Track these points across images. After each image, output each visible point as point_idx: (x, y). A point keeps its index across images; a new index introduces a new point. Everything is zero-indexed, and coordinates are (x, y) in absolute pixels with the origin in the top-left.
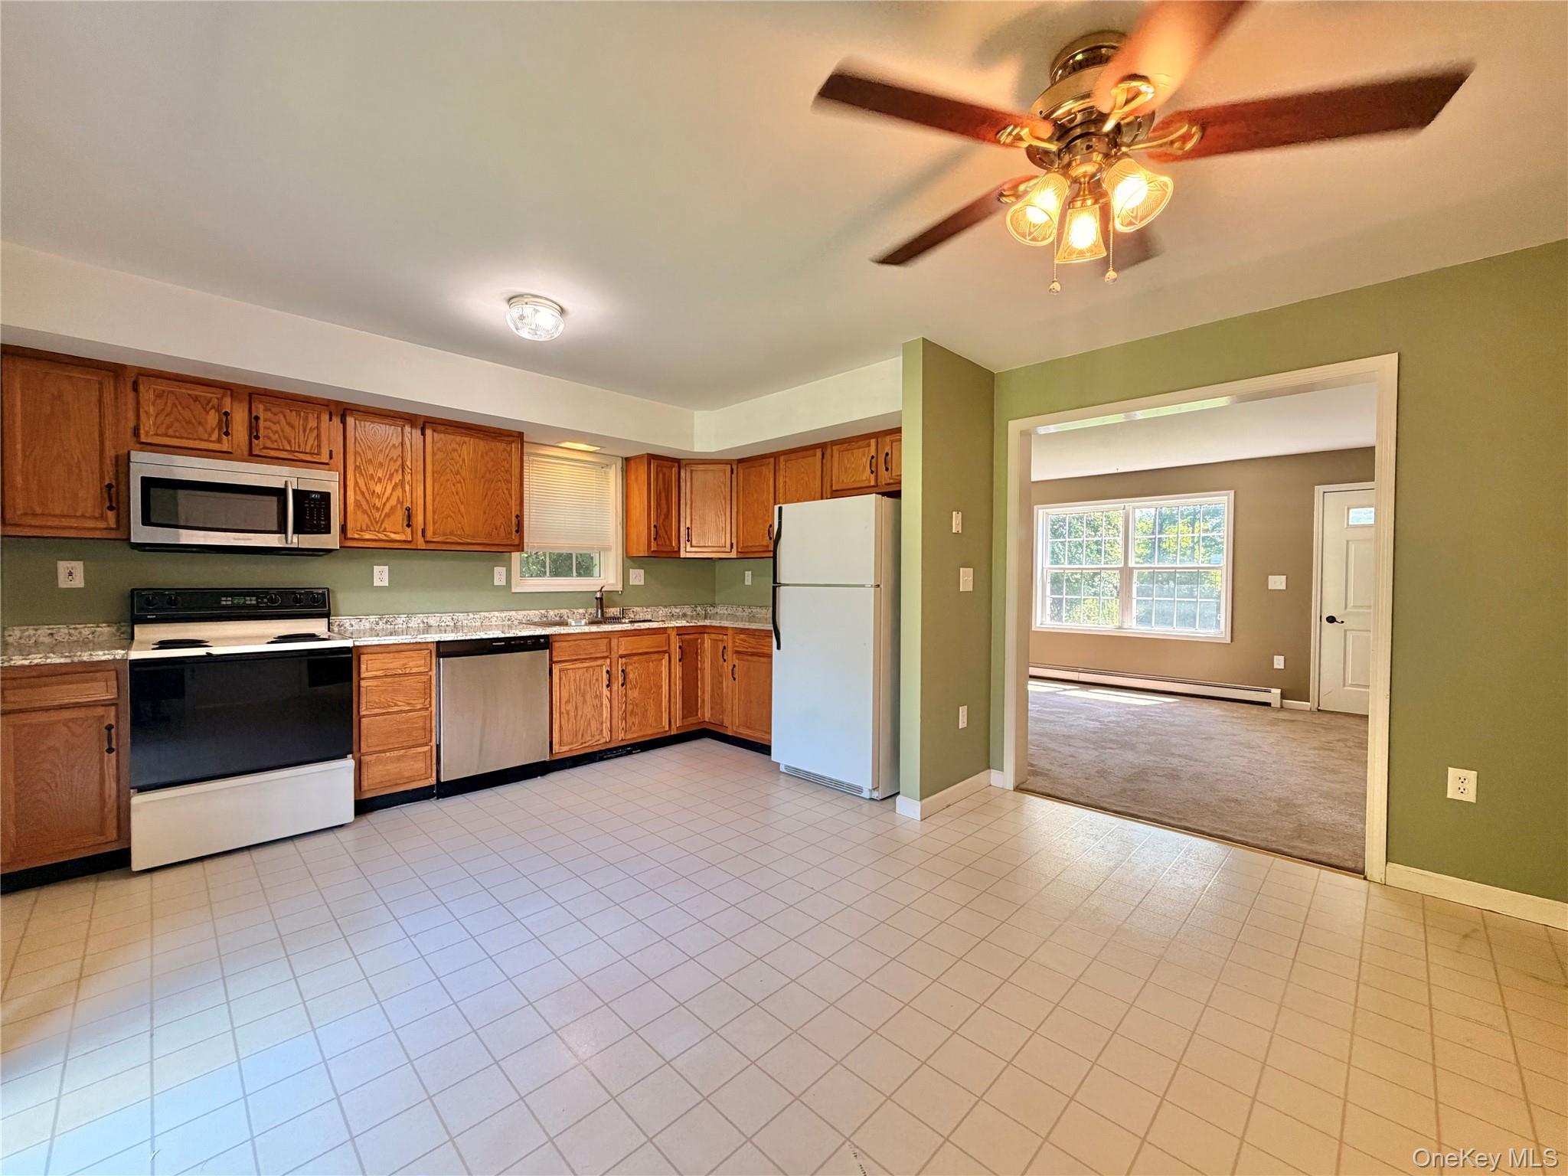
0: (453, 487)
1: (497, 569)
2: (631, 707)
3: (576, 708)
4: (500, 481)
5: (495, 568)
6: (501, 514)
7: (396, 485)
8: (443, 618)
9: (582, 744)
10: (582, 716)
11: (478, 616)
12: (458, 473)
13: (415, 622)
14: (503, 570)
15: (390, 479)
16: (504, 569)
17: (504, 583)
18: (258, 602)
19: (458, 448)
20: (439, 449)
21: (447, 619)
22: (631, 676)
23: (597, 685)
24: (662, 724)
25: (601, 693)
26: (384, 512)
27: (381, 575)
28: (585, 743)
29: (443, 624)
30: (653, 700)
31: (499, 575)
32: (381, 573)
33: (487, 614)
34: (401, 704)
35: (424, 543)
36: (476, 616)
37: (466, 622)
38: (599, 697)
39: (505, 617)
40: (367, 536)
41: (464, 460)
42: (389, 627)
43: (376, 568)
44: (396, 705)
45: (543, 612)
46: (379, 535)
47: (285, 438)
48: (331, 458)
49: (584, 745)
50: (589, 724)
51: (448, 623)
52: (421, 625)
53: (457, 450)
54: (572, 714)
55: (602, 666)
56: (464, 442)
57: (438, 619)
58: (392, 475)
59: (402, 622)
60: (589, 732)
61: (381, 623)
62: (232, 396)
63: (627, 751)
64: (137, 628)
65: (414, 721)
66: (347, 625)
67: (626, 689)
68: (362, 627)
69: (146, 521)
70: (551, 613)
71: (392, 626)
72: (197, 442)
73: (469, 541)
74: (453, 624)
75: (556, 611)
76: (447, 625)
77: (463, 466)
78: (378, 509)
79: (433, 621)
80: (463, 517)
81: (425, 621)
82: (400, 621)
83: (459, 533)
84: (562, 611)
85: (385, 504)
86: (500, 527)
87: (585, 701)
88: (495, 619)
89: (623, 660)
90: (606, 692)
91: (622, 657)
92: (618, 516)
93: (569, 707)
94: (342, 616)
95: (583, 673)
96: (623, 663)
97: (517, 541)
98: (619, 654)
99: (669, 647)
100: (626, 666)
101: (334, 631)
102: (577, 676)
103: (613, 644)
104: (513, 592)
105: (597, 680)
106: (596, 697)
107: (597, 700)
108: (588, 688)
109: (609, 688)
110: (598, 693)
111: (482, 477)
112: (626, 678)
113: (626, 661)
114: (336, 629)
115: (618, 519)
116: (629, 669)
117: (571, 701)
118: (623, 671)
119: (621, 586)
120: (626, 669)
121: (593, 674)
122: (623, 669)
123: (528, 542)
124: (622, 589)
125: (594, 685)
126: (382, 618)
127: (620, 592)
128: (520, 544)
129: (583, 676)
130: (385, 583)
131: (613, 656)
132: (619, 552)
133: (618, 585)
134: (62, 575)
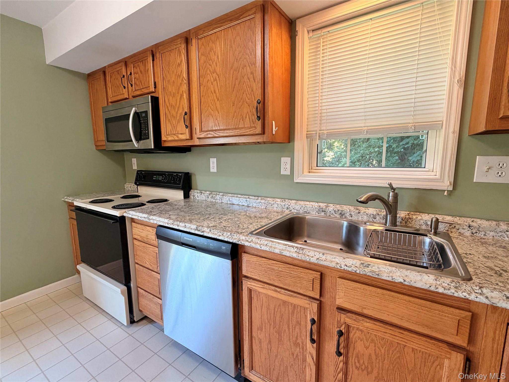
0: (212, 86)
1: (283, 160)
3: (270, 342)
5: (282, 158)
7: (181, 95)
10: (277, 355)
11: (264, 201)
12: (214, 71)
14: (288, 160)
17: (288, 172)
18: (162, 179)
22: (360, 348)
26: (177, 119)
27: (213, 165)
31: (285, 165)
32: (213, 163)
33: (271, 200)
34: (148, 263)
36: (261, 201)
37: (255, 204)
38: (300, 347)
39: (284, 205)
41: (218, 56)
43: (208, 160)
44: (146, 263)
45: (322, 205)
46: (174, 137)
47: (140, 82)
48: (155, 87)
51: (244, 204)
52: (228, 202)
54: (265, 345)
55: (305, 308)
58: (179, 89)
59: (219, 198)
61: (209, 197)
64: (138, 187)
66: (196, 196)
67: (346, 363)
68: (202, 199)
69: (108, 141)
70: (331, 208)
73: (221, 134)
75: (338, 206)
77: (218, 63)
78: (174, 118)
79: (235, 200)
81: (231, 200)
82: (218, 197)
84: (345, 207)
88: (276, 205)
89: (344, 317)
90: (311, 349)
91: (341, 309)
92: (458, 69)
93: (262, 335)
94: (197, 190)
95: (280, 305)
96: (342, 321)
97: (259, 130)
98: (337, 303)
99: (471, 339)
100: (348, 327)
101: (191, 198)
102: (272, 307)
103: (328, 283)
104: (295, 181)
105: (299, 323)
106: (296, 344)
107: (298, 349)
108: (285, 327)
109: (315, 345)
110: (299, 341)
111: (232, 68)
112: (347, 347)
113: (349, 321)
114: (192, 198)
115: (457, 75)
116: (354, 335)
117: (264, 330)
118: (340, 334)
119: (450, 183)
120: (348, 332)
121: (293, 312)
122: (341, 331)
123: (316, 131)
124: (451, 188)
125: (295, 327)
126: (211, 194)
127: (446, 191)
128: (263, 133)
129: (279, 310)
130: (215, 170)
131: (326, 300)
132: (451, 130)
133: (443, 182)
134: (133, 164)
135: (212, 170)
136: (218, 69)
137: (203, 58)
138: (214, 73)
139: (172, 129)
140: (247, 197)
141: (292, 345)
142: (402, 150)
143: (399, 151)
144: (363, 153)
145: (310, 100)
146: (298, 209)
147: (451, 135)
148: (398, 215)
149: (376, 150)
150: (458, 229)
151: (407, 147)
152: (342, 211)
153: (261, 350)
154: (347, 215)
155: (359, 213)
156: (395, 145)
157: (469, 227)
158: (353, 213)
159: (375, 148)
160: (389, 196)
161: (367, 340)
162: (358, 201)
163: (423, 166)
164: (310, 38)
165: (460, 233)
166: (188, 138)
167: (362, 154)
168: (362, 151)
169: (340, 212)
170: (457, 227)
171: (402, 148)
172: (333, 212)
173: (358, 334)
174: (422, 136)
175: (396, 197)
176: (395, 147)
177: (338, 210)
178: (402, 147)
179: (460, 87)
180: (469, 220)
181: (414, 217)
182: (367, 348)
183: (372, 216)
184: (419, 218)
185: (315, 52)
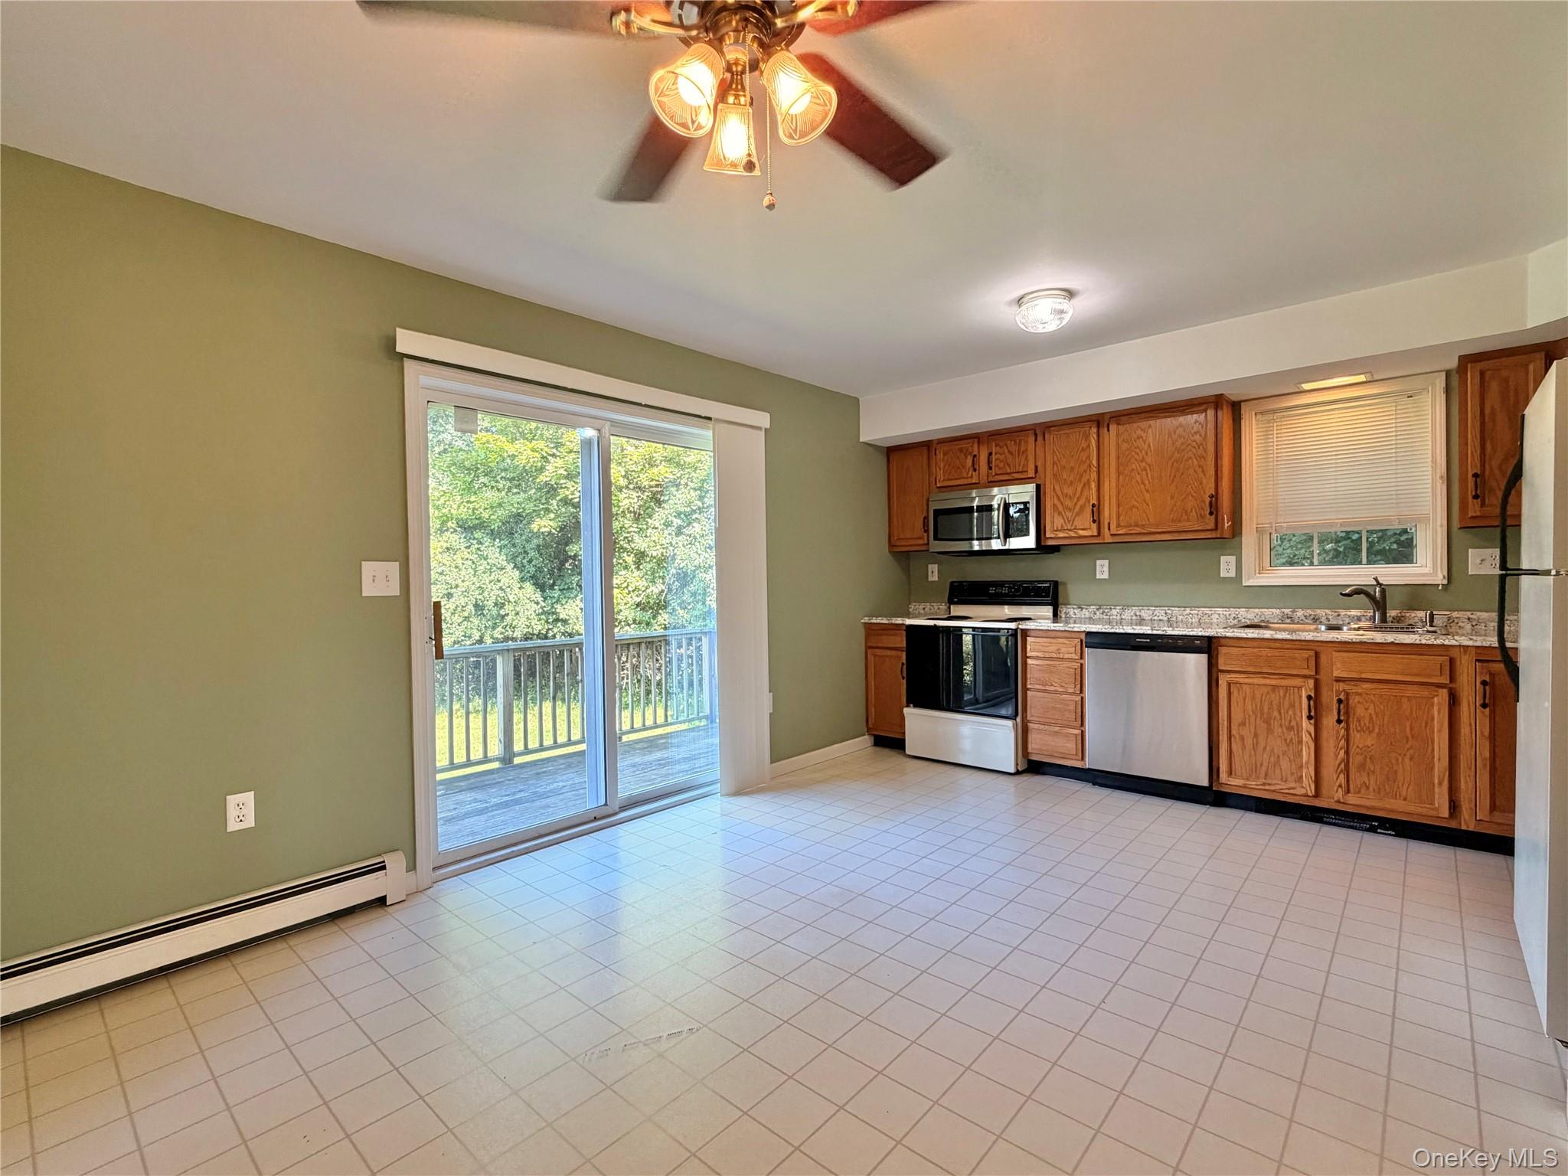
0: (1138, 476)
1: (1223, 559)
2: (1359, 758)
3: (1256, 735)
4: (1191, 458)
5: (1221, 557)
6: (1192, 496)
7: (1085, 485)
8: (1156, 613)
9: (1264, 784)
10: (1265, 748)
11: (1196, 612)
12: (1143, 460)
13: (1128, 614)
14: (1232, 559)
15: (1080, 480)
16: (1234, 558)
17: (1232, 574)
18: (1009, 592)
19: (1142, 435)
20: (1123, 440)
21: (1160, 613)
22: (1360, 711)
23: (1290, 713)
24: (1432, 804)
25: (1299, 726)
26: (1075, 511)
27: (1102, 569)
28: (1269, 784)
29: (1156, 618)
30: (1411, 759)
31: (1227, 565)
32: (1103, 566)
33: (1206, 610)
34: (1056, 685)
35: (1110, 537)
36: (1192, 612)
37: (1181, 617)
38: (1295, 728)
39: (1230, 615)
40: (1061, 535)
41: (1149, 446)
42: (1105, 617)
43: (1098, 562)
44: (1052, 685)
45: (1286, 611)
46: (1070, 533)
47: (1008, 464)
48: (1036, 471)
49: (1267, 787)
50: (1277, 763)
51: (1161, 618)
52: (1134, 618)
53: (1142, 437)
54: (1249, 741)
55: (1300, 688)
56: (1150, 426)
57: (1151, 613)
58: (1081, 476)
59: (1116, 613)
60: (1278, 771)
61: (1098, 613)
62: (979, 442)
63: (1371, 825)
64: (952, 607)
65: (1066, 702)
66: (1071, 613)
67: (1347, 729)
68: (1083, 616)
69: (936, 538)
71: (1108, 617)
72: (962, 480)
73: (1153, 530)
74: (1166, 619)
76: (1160, 620)
77: (1149, 452)
78: (1070, 510)
79: (1146, 614)
80: (1147, 504)
81: (1139, 613)
82: (1114, 612)
83: (1144, 523)
84: (1318, 611)
85: (1075, 504)
86: (1192, 511)
87: (1270, 731)
89: (1342, 686)
90: (1307, 726)
91: (1338, 680)
92: (1439, 466)
93: (1245, 732)
94: (1069, 604)
95: (1268, 693)
96: (1341, 689)
97: (1211, 525)
98: (1334, 675)
99: (1452, 679)
100: (1347, 694)
101: (1061, 617)
102: (1258, 696)
103: (1323, 659)
104: (1244, 585)
105: (1292, 706)
106: (1290, 728)
107: (1292, 733)
108: (1276, 713)
109: (1312, 721)
110: (1293, 723)
111: (1170, 458)
112: (1347, 713)
113: (1347, 687)
114: (1063, 616)
115: (1438, 471)
116: (1354, 701)
117: (1247, 725)
118: (1340, 701)
119: (1444, 577)
120: (1348, 699)
121: (1285, 696)
122: (1340, 699)
123: (1271, 523)
124: (1445, 582)
125: (1287, 712)
126: (1100, 608)
127: (1441, 586)
128: (1216, 529)
129: (1268, 697)
130: (1106, 576)
131: (1322, 677)
132: (1439, 523)
133: (1436, 576)
134: (930, 573)
135: (1098, 576)
136: (1149, 460)
137: (1125, 446)
138: (1142, 462)
139: (1065, 523)
140: (1166, 608)
141: (1285, 730)
142: (1395, 546)
143: (1387, 548)
144: (1291, 556)
145: (1260, 488)
146: (1252, 618)
147: (1439, 530)
148: (1388, 615)
149: (1329, 547)
150: (1457, 623)
151: (1407, 539)
152: (1315, 615)
153: (1244, 747)
154: (1323, 619)
155: (1339, 615)
156: (1375, 536)
157: (1469, 619)
158: (1330, 617)
159: (1326, 542)
160: (1375, 592)
161: (1367, 702)
162: (1342, 594)
163: (1415, 561)
164: (1257, 421)
165: (1460, 627)
166: (1096, 534)
167: (1289, 556)
168: (1288, 551)
169: (1312, 617)
170: (1456, 621)
171: (1395, 542)
172: (1303, 618)
173: (1357, 698)
174: (1411, 529)
175: (1383, 592)
176: (1376, 539)
177: (1310, 615)
178: (1393, 540)
179: (1443, 482)
180: (1469, 613)
181: (1407, 615)
182: (1367, 709)
183: (1355, 618)
184: (1413, 615)
185: (1267, 435)
